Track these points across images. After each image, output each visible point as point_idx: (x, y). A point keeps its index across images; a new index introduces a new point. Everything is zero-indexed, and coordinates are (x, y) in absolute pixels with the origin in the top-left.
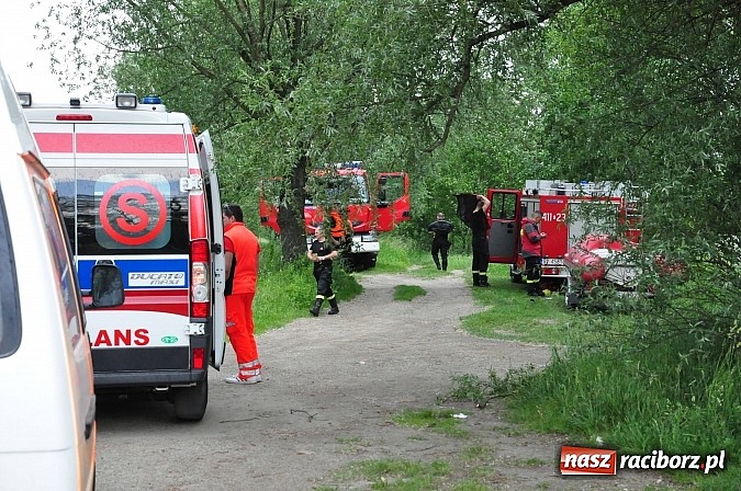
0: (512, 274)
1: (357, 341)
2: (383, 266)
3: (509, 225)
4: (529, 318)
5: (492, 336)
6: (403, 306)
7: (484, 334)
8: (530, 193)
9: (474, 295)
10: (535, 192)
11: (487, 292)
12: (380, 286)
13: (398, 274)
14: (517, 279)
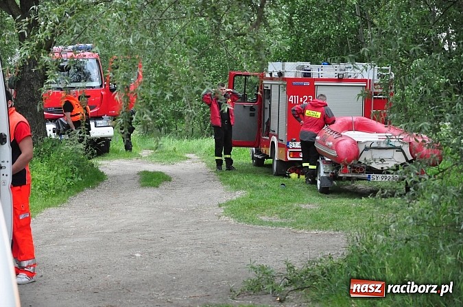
0: (253, 158)
1: (120, 231)
2: (117, 152)
3: (252, 109)
4: (290, 204)
5: (262, 223)
6: (151, 193)
7: (251, 221)
8: (275, 75)
9: (221, 180)
10: (280, 74)
11: (234, 177)
12: (121, 173)
13: (134, 159)
14: (259, 163)
